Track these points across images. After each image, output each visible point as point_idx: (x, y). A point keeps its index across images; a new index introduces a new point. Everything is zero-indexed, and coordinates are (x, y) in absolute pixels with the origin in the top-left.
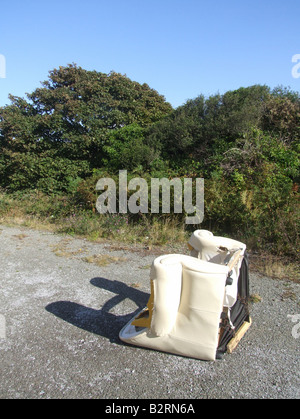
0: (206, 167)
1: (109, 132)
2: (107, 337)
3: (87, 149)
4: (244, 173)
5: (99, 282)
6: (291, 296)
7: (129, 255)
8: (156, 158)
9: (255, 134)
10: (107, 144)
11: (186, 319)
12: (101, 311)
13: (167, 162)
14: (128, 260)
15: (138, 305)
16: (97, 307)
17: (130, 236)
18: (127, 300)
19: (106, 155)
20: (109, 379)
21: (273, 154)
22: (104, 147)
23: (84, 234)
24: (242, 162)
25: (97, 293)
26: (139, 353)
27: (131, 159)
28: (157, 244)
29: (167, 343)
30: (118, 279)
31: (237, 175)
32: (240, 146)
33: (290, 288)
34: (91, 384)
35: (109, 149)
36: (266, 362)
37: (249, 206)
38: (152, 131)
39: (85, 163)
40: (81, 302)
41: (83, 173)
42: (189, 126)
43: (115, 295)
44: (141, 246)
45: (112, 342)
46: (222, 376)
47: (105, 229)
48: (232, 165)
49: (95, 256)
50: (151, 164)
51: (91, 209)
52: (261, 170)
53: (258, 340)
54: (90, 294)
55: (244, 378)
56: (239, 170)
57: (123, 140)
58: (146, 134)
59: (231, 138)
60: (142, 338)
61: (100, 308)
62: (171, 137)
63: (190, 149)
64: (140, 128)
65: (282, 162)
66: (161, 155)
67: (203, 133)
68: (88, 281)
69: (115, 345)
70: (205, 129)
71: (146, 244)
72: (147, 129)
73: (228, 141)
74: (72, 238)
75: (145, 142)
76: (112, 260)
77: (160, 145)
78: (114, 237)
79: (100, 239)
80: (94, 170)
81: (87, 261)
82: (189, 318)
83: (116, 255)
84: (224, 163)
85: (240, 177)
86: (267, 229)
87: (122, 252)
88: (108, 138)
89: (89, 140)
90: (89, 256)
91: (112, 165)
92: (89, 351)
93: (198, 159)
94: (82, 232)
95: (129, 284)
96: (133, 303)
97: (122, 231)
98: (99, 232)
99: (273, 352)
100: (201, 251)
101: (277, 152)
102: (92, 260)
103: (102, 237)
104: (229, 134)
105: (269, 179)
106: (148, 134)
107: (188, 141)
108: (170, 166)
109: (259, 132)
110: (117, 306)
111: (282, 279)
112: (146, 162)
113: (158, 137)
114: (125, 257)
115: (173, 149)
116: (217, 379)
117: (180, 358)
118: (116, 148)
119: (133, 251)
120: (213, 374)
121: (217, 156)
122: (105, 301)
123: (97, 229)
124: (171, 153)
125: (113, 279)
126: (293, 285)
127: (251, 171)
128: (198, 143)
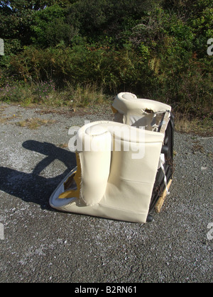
0: (117, 41)
1: (34, 12)
2: (38, 203)
3: (16, 29)
4: (149, 45)
5: (30, 145)
6: (200, 149)
7: (57, 117)
8: (76, 35)
9: (157, 12)
10: (34, 24)
11: (117, 189)
12: (33, 174)
13: (85, 38)
14: (57, 122)
15: (67, 165)
16: (28, 170)
17: (57, 100)
18: (57, 162)
19: (34, 34)
20: (41, 253)
21: (173, 29)
22: (32, 26)
23: (18, 101)
24: (147, 36)
25: (29, 156)
26: (70, 219)
27: (55, 36)
28: (80, 106)
29: (97, 211)
30: (48, 141)
31: (144, 47)
32: (146, 23)
33: (197, 141)
34: (22, 262)
35: (36, 28)
36: (192, 219)
37: (156, 72)
38: (71, 11)
39: (16, 42)
40: (13, 167)
41: (15, 49)
42: (102, 6)
43: (45, 156)
44: (67, 108)
45: (43, 208)
46: (154, 239)
47: (35, 96)
48: (139, 39)
49: (27, 120)
50: (72, 40)
51: (23, 79)
52: (163, 43)
53: (181, 195)
54: (22, 157)
55: (175, 239)
56: (145, 44)
57: (47, 20)
58: (66, 14)
59: (138, 16)
60: (73, 207)
61: (31, 172)
62: (87, 16)
63: (104, 26)
64: (61, 9)
65: (179, 36)
66: (80, 32)
67: (115, 12)
68: (20, 144)
69: (46, 211)
70: (116, 8)
71: (71, 106)
72: (66, 10)
73: (135, 19)
74: (7, 105)
75: (66, 21)
76: (41, 123)
77: (79, 24)
78: (43, 102)
79: (32, 105)
80: (25, 47)
81: (20, 125)
82: (120, 188)
83: (45, 118)
84: (132, 37)
85: (146, 49)
86: (172, 91)
87: (51, 115)
88: (34, 18)
89: (18, 21)
90: (22, 121)
91: (39, 42)
92: (20, 222)
93: (110, 35)
94: (16, 100)
95: (57, 144)
96: (62, 164)
97: (51, 97)
98: (31, 99)
99: (197, 208)
100: (126, 114)
101: (176, 28)
102: (24, 124)
103: (34, 102)
104: (136, 13)
105: (169, 50)
106: (68, 14)
107: (102, 19)
108: (88, 42)
109: (160, 10)
110: (47, 168)
111: (189, 133)
112: (68, 38)
113: (77, 16)
114: (54, 120)
115: (89, 27)
116: (149, 243)
117: (111, 222)
118: (42, 27)
119: (60, 114)
120: (144, 238)
121: (126, 32)
122: (36, 163)
123: (29, 97)
124: (87, 30)
125: (43, 141)
126: (199, 139)
127: (154, 44)
128: (110, 21)
